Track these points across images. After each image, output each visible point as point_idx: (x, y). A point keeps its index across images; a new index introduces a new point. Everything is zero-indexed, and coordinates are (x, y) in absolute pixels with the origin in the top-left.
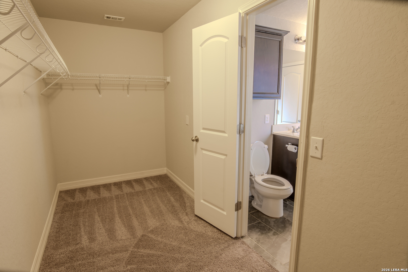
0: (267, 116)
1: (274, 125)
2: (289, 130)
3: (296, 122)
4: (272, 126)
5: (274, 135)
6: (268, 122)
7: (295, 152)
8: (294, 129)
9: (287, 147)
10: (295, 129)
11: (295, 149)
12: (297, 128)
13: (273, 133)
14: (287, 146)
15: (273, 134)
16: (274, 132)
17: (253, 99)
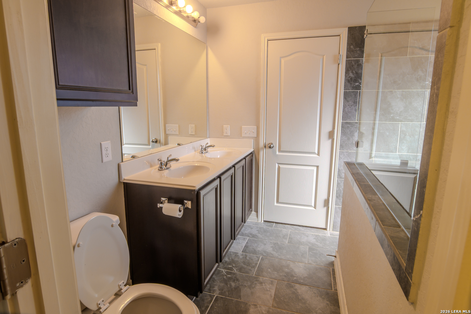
0: (107, 144)
1: (122, 161)
2: (151, 166)
3: (147, 143)
4: (118, 164)
5: (126, 183)
6: (110, 158)
7: (180, 217)
8: (161, 163)
9: (161, 208)
10: (163, 163)
11: (180, 211)
12: (166, 161)
13: (124, 180)
14: (159, 205)
15: (124, 183)
16: (126, 178)
17: (58, 105)
